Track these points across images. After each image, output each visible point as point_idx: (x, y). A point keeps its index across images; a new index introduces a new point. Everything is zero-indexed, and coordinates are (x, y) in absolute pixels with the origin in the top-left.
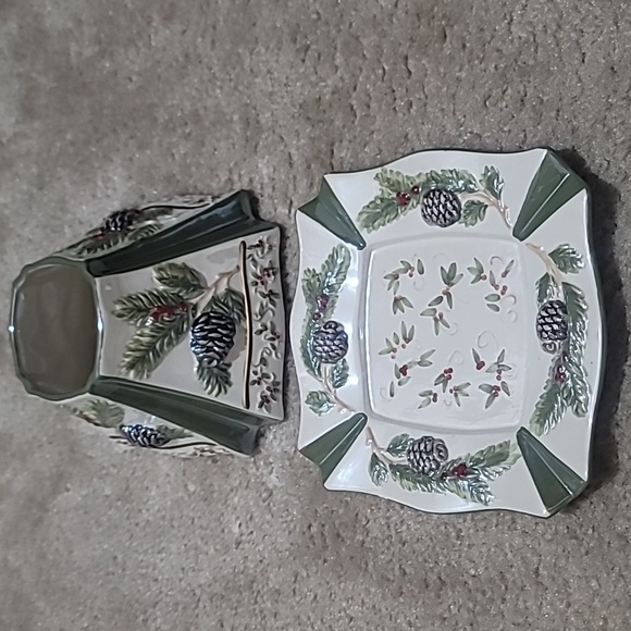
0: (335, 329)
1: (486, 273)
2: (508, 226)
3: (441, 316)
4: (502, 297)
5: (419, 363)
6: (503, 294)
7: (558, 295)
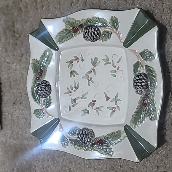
0: (46, 83)
1: (110, 61)
2: (121, 42)
3: (91, 78)
4: (117, 71)
5: (81, 98)
6: (117, 70)
7: (143, 70)
